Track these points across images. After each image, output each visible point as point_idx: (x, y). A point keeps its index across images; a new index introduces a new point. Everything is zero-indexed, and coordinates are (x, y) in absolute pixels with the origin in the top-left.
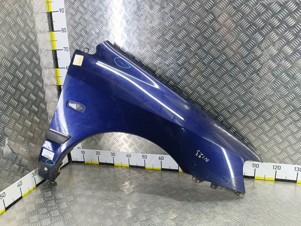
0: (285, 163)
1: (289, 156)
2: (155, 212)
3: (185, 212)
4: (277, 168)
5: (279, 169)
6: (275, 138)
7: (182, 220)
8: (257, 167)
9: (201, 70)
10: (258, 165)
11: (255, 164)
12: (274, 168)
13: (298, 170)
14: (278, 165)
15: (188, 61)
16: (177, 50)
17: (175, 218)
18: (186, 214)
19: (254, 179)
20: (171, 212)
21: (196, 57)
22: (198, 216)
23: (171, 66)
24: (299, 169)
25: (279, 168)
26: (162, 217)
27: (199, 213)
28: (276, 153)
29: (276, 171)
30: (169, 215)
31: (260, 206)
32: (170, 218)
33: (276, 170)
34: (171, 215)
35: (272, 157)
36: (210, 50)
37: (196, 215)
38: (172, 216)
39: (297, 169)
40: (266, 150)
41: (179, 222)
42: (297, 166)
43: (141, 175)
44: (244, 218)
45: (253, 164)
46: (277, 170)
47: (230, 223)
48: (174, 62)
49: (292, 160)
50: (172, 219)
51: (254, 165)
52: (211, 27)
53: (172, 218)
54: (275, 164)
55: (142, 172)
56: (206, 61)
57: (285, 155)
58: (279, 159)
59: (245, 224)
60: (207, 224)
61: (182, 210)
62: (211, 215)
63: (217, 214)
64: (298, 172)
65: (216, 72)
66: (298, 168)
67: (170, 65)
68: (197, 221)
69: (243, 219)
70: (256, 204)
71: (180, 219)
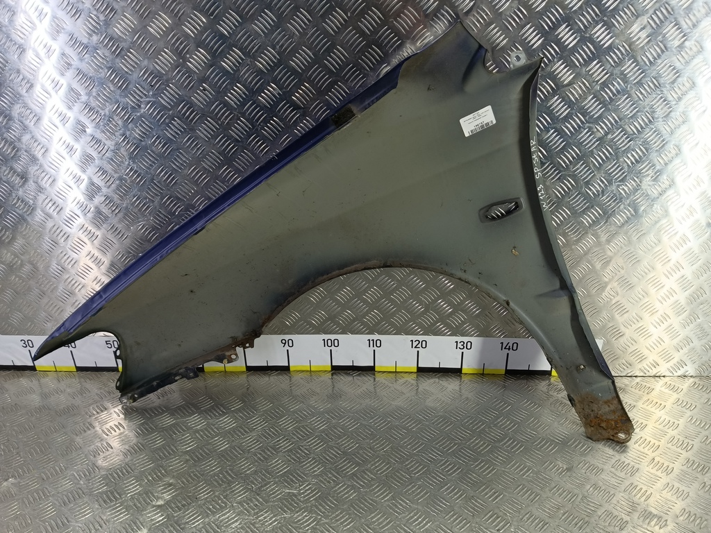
0: (435, 334)
1: (443, 319)
2: (118, 493)
3: (195, 483)
4: (419, 346)
5: (424, 346)
6: (409, 282)
7: (184, 506)
8: (378, 345)
9: (223, 122)
10: (378, 342)
11: (373, 340)
12: (414, 346)
13: (462, 347)
14: (421, 338)
15: (186, 98)
16: (151, 66)
17: (168, 503)
18: (197, 488)
19: (373, 372)
20: (160, 486)
21: (205, 89)
22: (226, 487)
23: (142, 111)
24: (465, 345)
25: (424, 344)
26: (135, 505)
27: (230, 481)
28: (414, 313)
29: (418, 352)
30: (154, 496)
31: (373, 443)
32: (154, 503)
33: (418, 349)
34: (160, 495)
35: (407, 322)
36: (238, 70)
37: (220, 485)
38: (161, 498)
39: (459, 345)
40: (393, 308)
41: (176, 512)
42: (459, 339)
43: (105, 391)
44: (330, 478)
45: (369, 340)
46: (421, 350)
47: (295, 496)
48: (148, 99)
49: (448, 326)
50: (159, 506)
51: (371, 342)
52: (233, 7)
53: (160, 502)
54: (414, 338)
55: (109, 384)
56: (232, 101)
57: (433, 316)
58: (421, 326)
59: (329, 494)
60: (243, 506)
61: (191, 477)
62: (256, 480)
63: (272, 476)
64: (462, 351)
65: (261, 129)
66: (462, 343)
67: (139, 106)
68: (220, 501)
69: (329, 482)
70: (363, 439)
71: (180, 502)
